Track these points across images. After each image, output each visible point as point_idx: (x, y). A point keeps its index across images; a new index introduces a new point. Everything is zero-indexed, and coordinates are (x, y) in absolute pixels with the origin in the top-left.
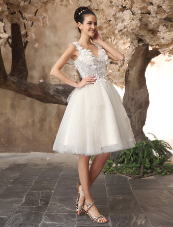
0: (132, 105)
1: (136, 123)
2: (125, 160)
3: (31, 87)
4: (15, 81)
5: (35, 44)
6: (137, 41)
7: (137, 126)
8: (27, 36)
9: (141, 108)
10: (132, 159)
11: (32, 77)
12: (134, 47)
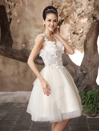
0: (89, 66)
1: (92, 78)
2: (86, 102)
3: (15, 53)
4: (3, 48)
5: (17, 20)
6: (92, 18)
7: (92, 79)
8: (11, 14)
9: (95, 68)
10: (90, 102)
11: (17, 43)
12: (90, 23)
